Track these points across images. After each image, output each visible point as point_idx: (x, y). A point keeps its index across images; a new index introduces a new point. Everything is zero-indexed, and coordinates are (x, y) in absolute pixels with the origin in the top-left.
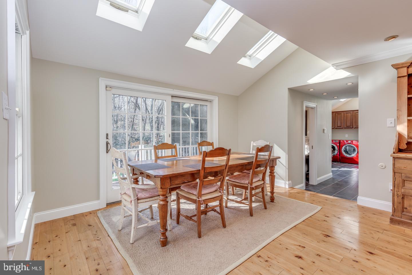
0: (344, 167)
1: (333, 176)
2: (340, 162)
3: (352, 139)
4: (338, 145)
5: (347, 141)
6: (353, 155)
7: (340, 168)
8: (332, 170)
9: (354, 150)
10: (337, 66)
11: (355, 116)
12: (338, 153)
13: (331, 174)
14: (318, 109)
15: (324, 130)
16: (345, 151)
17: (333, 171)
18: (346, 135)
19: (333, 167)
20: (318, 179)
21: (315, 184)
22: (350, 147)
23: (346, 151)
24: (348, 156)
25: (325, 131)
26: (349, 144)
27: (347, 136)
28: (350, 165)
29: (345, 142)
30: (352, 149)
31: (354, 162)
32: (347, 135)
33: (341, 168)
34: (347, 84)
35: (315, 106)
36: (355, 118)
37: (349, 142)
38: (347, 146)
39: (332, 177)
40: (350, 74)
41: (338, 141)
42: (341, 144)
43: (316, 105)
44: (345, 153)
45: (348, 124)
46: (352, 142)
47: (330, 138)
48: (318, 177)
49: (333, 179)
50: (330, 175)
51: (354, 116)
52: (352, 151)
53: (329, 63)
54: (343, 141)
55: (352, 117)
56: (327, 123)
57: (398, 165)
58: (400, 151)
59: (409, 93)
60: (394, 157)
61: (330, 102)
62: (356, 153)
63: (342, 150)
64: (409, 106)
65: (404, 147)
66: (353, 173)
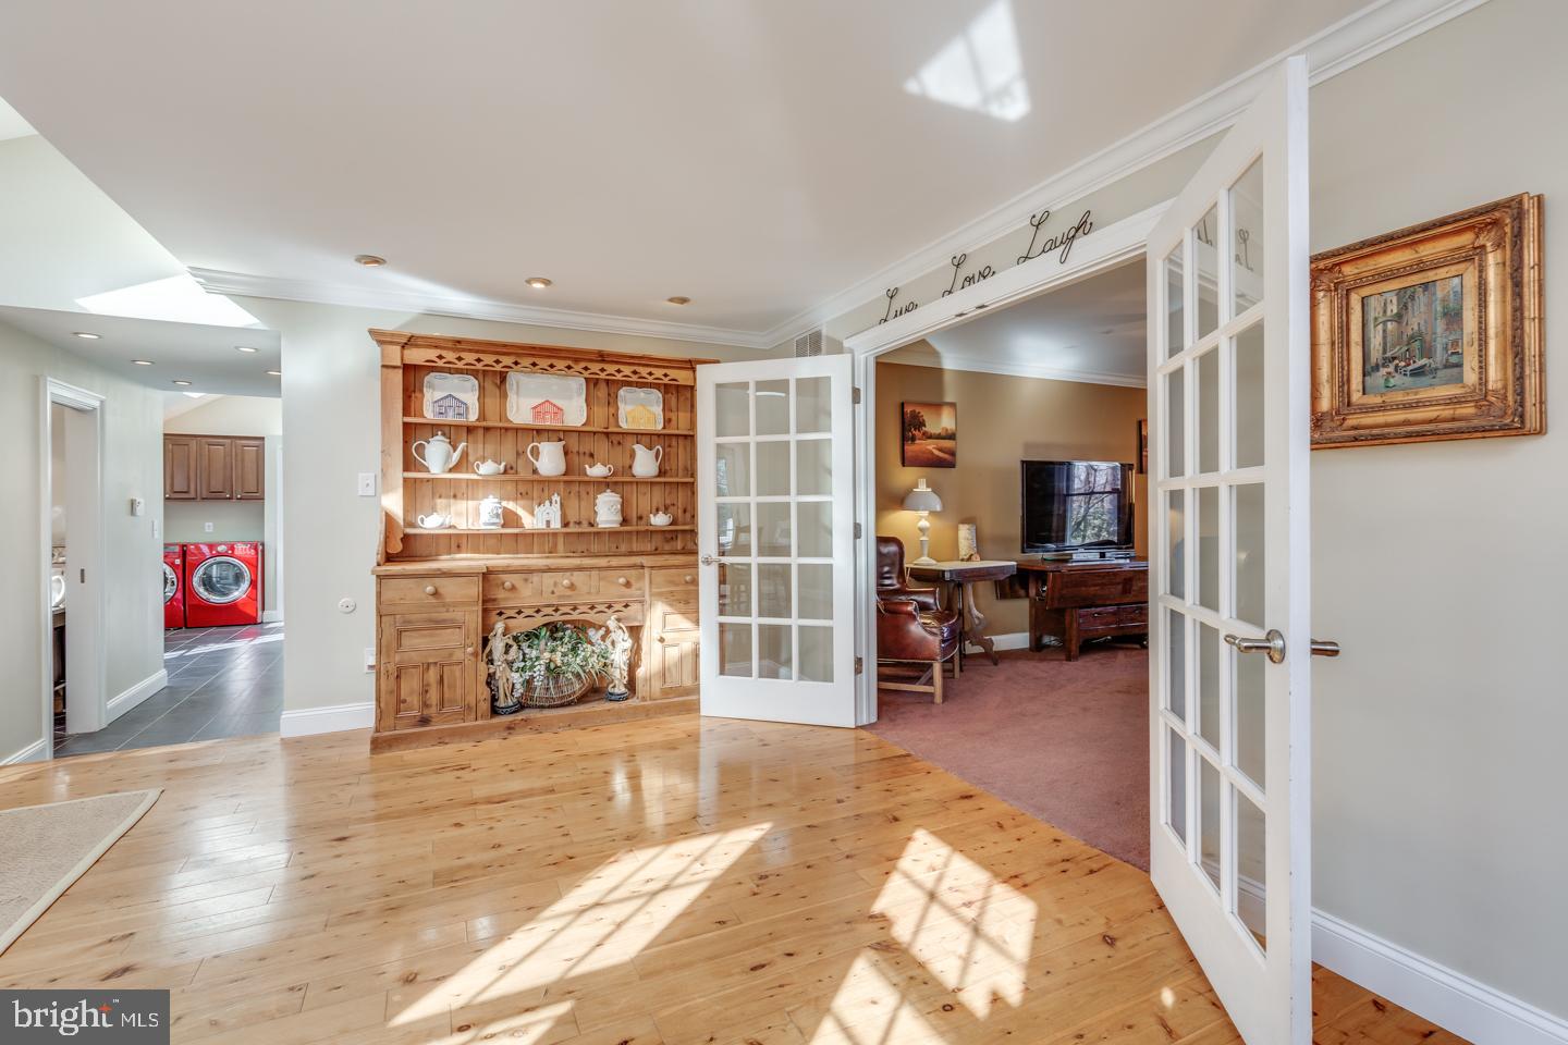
0: (204, 642)
1: (169, 682)
2: (187, 628)
3: (230, 538)
4: (178, 562)
5: (211, 547)
6: (239, 593)
7: (190, 648)
8: (166, 661)
9: (238, 578)
10: (208, 279)
11: (239, 458)
12: (179, 595)
13: (163, 672)
14: (110, 419)
15: (133, 503)
16: (204, 585)
17: (168, 664)
18: (207, 524)
19: (167, 649)
20: (111, 704)
21: (95, 727)
22: (224, 566)
23: (208, 583)
24: (215, 599)
25: (140, 510)
26: (220, 554)
27: (209, 526)
28: (228, 632)
29: (205, 549)
30: (231, 574)
31: (239, 618)
32: (211, 524)
33: (195, 647)
34: (237, 348)
35: (97, 404)
36: (239, 463)
37: (221, 548)
38: (212, 565)
39: (166, 684)
40: (255, 320)
41: (177, 549)
42: (189, 558)
43: (102, 402)
44: (207, 590)
45: (216, 485)
46: (232, 548)
47: (156, 536)
48: (111, 695)
49: (170, 692)
50: (158, 678)
51: (236, 455)
52: (231, 580)
53: (178, 258)
54: (197, 546)
55: (228, 459)
56: (147, 479)
57: (387, 595)
58: (389, 558)
59: (406, 412)
60: (380, 578)
61: (158, 397)
62: (245, 585)
63: (196, 580)
64: (406, 443)
65: (397, 547)
66: (240, 655)
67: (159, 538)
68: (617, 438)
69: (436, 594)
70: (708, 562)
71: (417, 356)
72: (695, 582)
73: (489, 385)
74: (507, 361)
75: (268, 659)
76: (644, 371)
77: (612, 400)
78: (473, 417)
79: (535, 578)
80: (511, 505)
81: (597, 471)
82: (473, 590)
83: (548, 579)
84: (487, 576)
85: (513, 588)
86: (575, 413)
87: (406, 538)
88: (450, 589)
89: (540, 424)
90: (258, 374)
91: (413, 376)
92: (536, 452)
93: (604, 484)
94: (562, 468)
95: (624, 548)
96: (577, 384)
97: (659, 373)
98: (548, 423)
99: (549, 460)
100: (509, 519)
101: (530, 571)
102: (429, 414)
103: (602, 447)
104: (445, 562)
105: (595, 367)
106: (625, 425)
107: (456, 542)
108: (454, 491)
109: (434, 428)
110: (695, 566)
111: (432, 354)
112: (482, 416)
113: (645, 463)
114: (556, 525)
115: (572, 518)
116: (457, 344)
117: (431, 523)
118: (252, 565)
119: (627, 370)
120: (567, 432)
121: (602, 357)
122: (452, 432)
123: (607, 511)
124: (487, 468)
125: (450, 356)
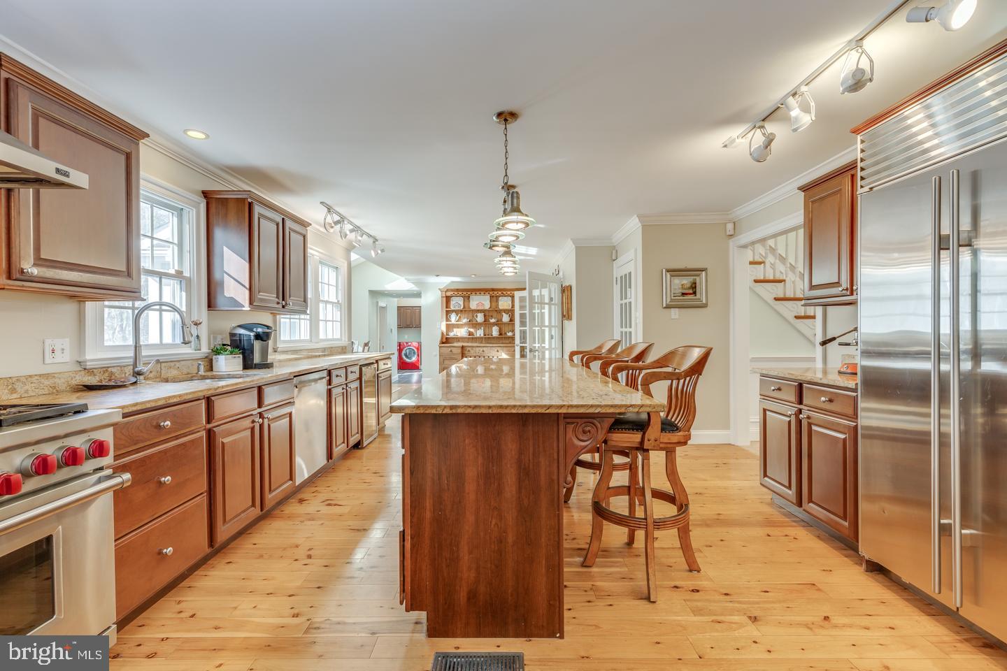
3: (412, 341)
4: (400, 348)
5: (407, 343)
6: (414, 359)
7: (404, 373)
9: (414, 354)
15: (391, 329)
17: (399, 375)
18: (405, 336)
19: (399, 371)
22: (410, 350)
23: (406, 355)
24: (408, 360)
25: (392, 331)
26: (410, 346)
28: (412, 370)
30: (412, 352)
31: (414, 367)
32: (407, 336)
35: (386, 305)
36: (414, 315)
37: (410, 344)
38: (407, 349)
40: (416, 287)
41: (400, 344)
42: (402, 347)
44: (406, 357)
45: (408, 324)
46: (413, 344)
47: (396, 339)
51: (413, 313)
52: (412, 354)
54: (404, 343)
55: (411, 314)
56: (394, 322)
57: (442, 351)
58: (443, 343)
59: (447, 308)
60: (440, 347)
61: (396, 300)
62: (416, 356)
63: (403, 354)
64: (447, 315)
65: (444, 340)
66: (415, 375)
67: (396, 341)
68: (499, 312)
69: (451, 351)
70: (517, 346)
71: (449, 294)
72: (514, 351)
73: (466, 299)
74: (469, 293)
75: (420, 377)
76: (505, 293)
77: (497, 301)
78: (462, 307)
79: (474, 348)
80: (472, 330)
81: (493, 320)
82: (459, 351)
83: (477, 349)
84: (463, 347)
85: (469, 351)
86: (487, 305)
87: (447, 338)
88: (454, 350)
89: (478, 308)
90: (418, 295)
91: (448, 299)
92: (477, 316)
93: (494, 324)
94: (483, 320)
95: (501, 342)
96: (488, 297)
97: (509, 293)
98: (480, 308)
99: (480, 318)
100: (470, 334)
101: (473, 347)
102: (452, 308)
103: (495, 314)
104: (455, 344)
105: (491, 293)
106: (501, 307)
107: (458, 339)
108: (458, 326)
109: (453, 311)
110: (514, 347)
111: (452, 293)
112: (464, 307)
113: (506, 318)
114: (482, 335)
115: (487, 333)
116: (458, 290)
117: (451, 335)
118: (418, 349)
119: (500, 293)
120: (485, 310)
121: (493, 290)
122: (457, 312)
123: (495, 331)
124: (465, 321)
125: (456, 293)
